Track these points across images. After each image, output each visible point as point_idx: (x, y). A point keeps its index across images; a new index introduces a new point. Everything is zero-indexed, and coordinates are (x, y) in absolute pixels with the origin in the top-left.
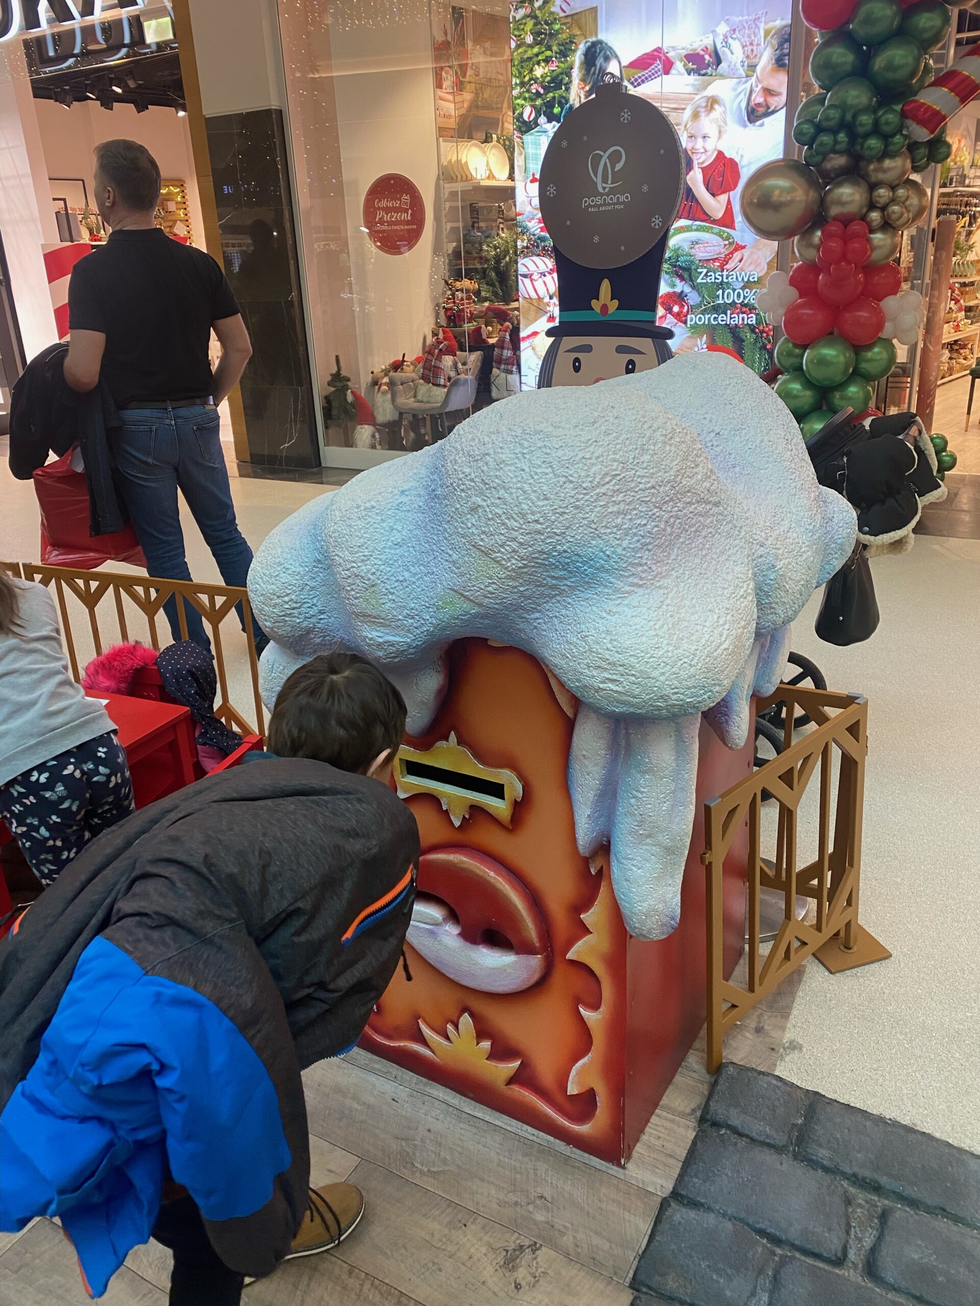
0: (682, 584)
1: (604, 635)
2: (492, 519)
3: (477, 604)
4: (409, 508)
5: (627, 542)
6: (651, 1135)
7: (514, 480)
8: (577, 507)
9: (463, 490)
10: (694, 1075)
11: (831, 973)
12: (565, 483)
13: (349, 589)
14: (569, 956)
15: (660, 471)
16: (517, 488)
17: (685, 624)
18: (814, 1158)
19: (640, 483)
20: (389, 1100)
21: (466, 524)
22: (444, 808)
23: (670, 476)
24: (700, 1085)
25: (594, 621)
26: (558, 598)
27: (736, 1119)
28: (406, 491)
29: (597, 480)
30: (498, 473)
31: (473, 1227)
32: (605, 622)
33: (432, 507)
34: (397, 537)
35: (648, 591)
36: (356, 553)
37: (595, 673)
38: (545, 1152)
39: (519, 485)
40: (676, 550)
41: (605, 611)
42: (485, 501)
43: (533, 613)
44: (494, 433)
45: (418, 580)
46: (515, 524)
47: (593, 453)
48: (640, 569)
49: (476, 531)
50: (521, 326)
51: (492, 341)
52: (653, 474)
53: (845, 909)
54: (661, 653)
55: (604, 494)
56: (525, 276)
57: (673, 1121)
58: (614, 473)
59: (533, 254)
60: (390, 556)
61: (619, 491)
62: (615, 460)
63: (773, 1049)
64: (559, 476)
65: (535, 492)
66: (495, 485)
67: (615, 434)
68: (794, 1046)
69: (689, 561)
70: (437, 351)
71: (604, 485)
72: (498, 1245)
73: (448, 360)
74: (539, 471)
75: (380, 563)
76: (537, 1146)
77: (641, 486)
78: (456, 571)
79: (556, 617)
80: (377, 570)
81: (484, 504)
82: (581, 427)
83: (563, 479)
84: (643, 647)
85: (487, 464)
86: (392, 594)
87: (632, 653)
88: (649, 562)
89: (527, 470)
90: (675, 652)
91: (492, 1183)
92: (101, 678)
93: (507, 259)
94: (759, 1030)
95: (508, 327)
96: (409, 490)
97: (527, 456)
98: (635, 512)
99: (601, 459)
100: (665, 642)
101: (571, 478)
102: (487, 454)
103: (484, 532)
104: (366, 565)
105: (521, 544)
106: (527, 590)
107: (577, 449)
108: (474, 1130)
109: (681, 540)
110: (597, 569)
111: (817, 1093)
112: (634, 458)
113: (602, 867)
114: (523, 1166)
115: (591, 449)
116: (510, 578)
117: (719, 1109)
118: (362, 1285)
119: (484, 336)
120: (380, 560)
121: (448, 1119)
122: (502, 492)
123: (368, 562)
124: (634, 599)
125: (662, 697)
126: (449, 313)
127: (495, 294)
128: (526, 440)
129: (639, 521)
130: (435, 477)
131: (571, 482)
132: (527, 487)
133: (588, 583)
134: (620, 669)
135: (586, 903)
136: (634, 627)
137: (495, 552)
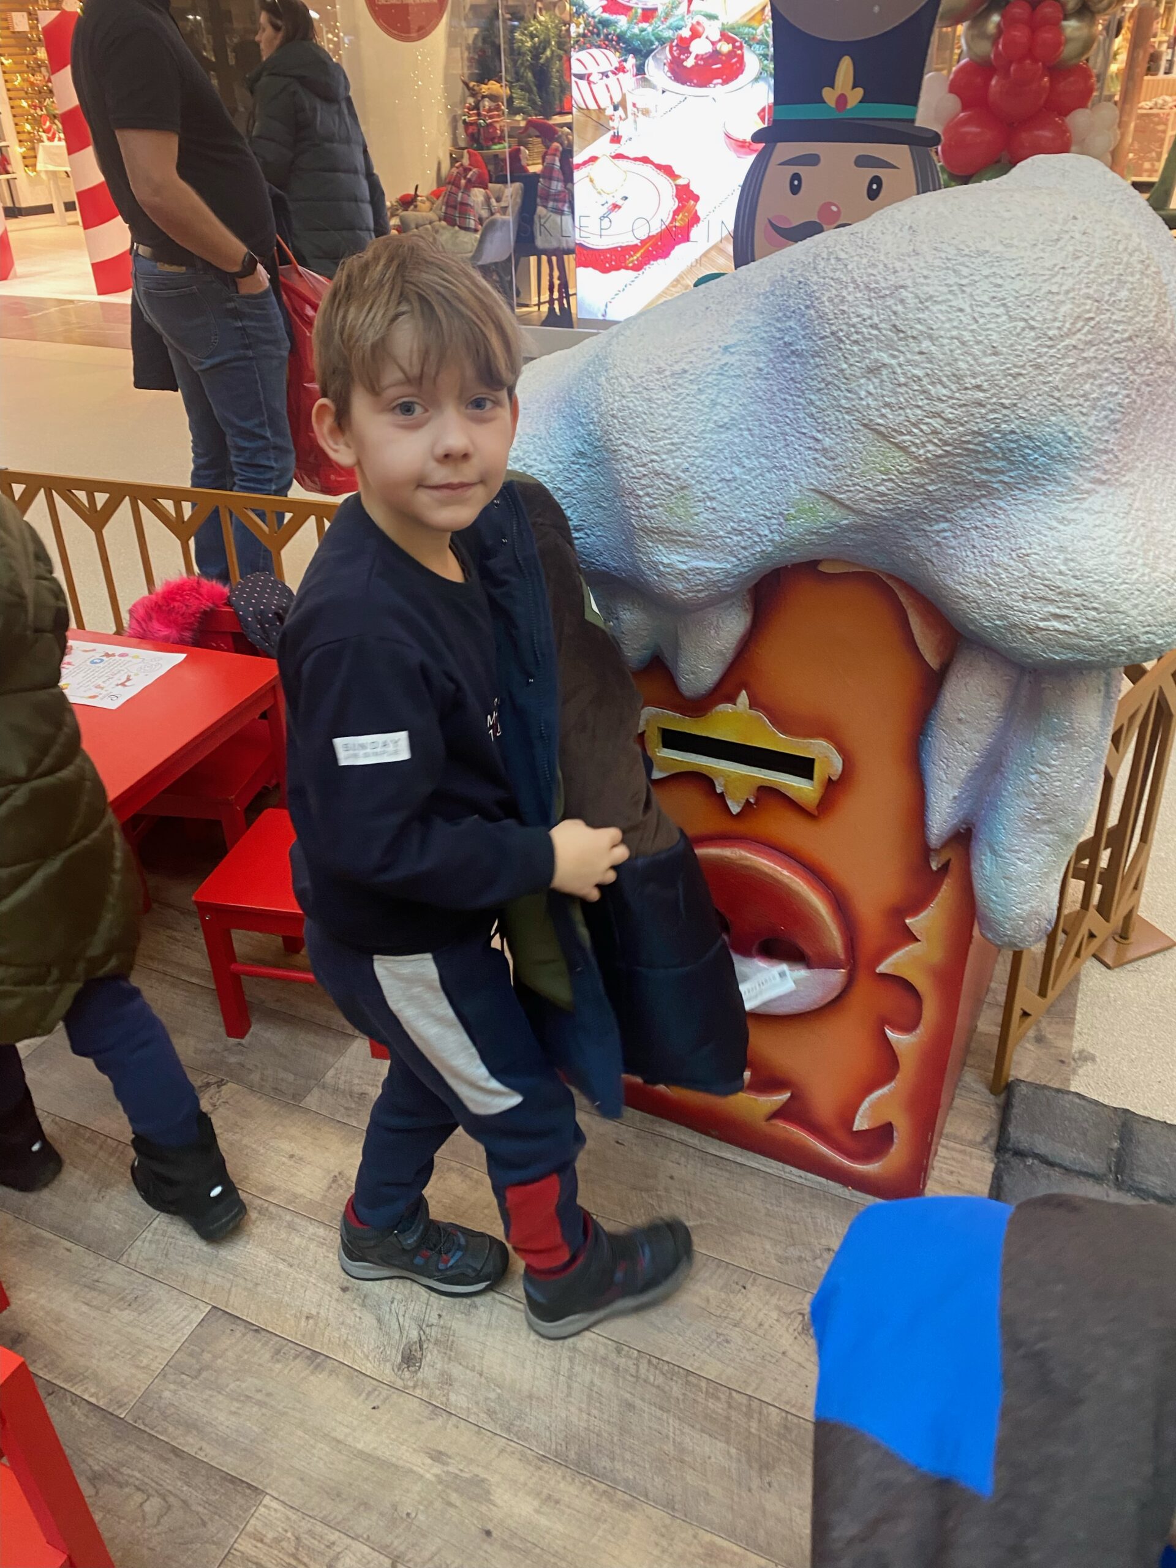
0: (1148, 480)
1: (1054, 553)
2: (905, 385)
3: (853, 510)
4: (739, 372)
5: (1093, 418)
6: (941, 1169)
7: (947, 325)
8: (1037, 366)
9: (856, 342)
10: (976, 1096)
11: (1108, 967)
12: (1023, 329)
13: (641, 493)
14: (882, 968)
15: (1138, 314)
16: (952, 338)
17: (1160, 536)
18: (1144, 1187)
19: (1116, 331)
20: (613, 1143)
21: (856, 393)
22: (719, 791)
23: (1149, 322)
24: (986, 1109)
25: (1039, 533)
26: (983, 500)
27: (1042, 1146)
28: (730, 346)
29: (1068, 325)
30: (921, 316)
31: (754, 1289)
32: (1056, 535)
33: (785, 369)
34: (724, 416)
35: (1111, 490)
36: (660, 439)
37: (1034, 607)
38: (817, 1195)
39: (955, 333)
40: (1141, 431)
41: (1056, 519)
42: (894, 357)
43: (937, 522)
44: (909, 256)
45: (756, 477)
46: (944, 391)
47: (1061, 285)
48: (1105, 457)
49: (872, 403)
50: (575, 148)
51: (532, 169)
52: (1132, 318)
53: (1132, 894)
54: (1135, 577)
55: (1075, 347)
56: (580, 77)
57: (961, 1152)
58: (1088, 316)
59: (592, 46)
60: (712, 444)
61: (1090, 343)
62: (1088, 297)
63: (1062, 1062)
64: (1016, 320)
65: (979, 343)
66: (915, 333)
67: (1085, 258)
68: (1086, 1057)
69: (1153, 447)
70: (463, 182)
71: (1074, 334)
72: (791, 1308)
73: (477, 195)
74: (986, 311)
75: (696, 454)
76: (806, 1189)
77: (1117, 336)
78: (828, 463)
79: (976, 528)
80: (692, 465)
81: (893, 362)
82: (1041, 246)
83: (1022, 324)
84: (1111, 570)
85: (902, 301)
86: (712, 499)
87: (1096, 578)
88: (1115, 448)
89: (968, 310)
90: (1155, 575)
91: (764, 1236)
92: (156, 625)
93: (548, 53)
94: (1040, 1039)
95: (557, 149)
96: (735, 345)
97: (968, 290)
98: (1106, 375)
99: (1071, 295)
100: (1140, 561)
101: (1032, 323)
102: (902, 287)
103: (887, 405)
104: (673, 458)
105: (949, 421)
106: (940, 488)
107: (1040, 279)
108: (727, 1175)
109: (1148, 417)
110: (1052, 458)
111: (1127, 1111)
112: (1110, 295)
113: (948, 862)
114: (797, 1214)
115: (1057, 279)
116: (919, 472)
117: (1018, 1134)
118: (637, 1365)
119: (524, 162)
120: (697, 449)
121: (691, 1162)
122: (926, 345)
123: (678, 453)
124: (1094, 502)
125: (1129, 639)
126: (470, 130)
127: (532, 102)
128: (962, 264)
129: (1109, 389)
130: (792, 323)
131: (1033, 328)
132: (967, 336)
133: (1035, 478)
134: (1076, 600)
135: (917, 905)
136: (1098, 541)
137: (903, 434)
